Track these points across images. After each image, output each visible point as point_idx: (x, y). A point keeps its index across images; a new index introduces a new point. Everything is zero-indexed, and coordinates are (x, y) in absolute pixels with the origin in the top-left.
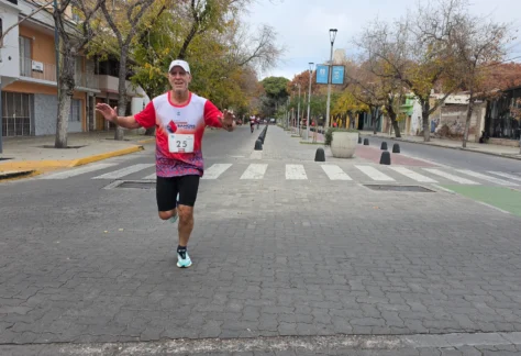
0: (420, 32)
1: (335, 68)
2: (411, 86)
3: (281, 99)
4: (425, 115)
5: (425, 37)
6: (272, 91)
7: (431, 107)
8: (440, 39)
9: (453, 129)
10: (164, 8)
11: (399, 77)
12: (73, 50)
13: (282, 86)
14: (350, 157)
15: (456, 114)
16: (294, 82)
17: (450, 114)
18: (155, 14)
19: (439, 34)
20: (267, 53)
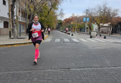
0: (97, 10)
1: (87, 18)
2: (96, 22)
3: (60, 25)
4: (99, 28)
5: (99, 11)
6: (58, 23)
7: (100, 27)
8: (102, 12)
9: (104, 32)
10: (46, 4)
11: (94, 20)
12: (32, 14)
13: (60, 22)
14: (95, 37)
15: (105, 28)
16: (64, 21)
17: (103, 28)
18: (44, 6)
19: (102, 11)
20: (62, 14)
